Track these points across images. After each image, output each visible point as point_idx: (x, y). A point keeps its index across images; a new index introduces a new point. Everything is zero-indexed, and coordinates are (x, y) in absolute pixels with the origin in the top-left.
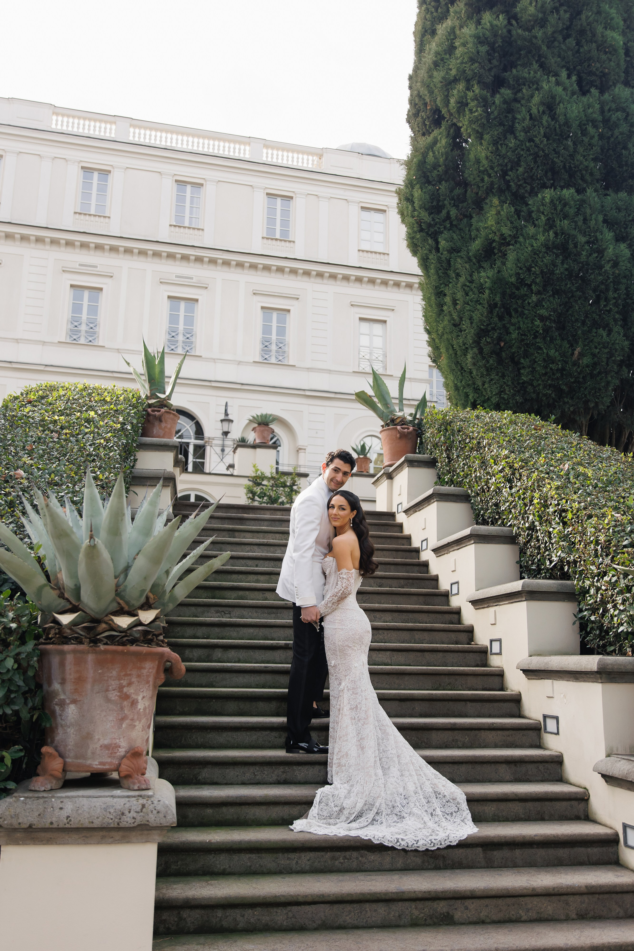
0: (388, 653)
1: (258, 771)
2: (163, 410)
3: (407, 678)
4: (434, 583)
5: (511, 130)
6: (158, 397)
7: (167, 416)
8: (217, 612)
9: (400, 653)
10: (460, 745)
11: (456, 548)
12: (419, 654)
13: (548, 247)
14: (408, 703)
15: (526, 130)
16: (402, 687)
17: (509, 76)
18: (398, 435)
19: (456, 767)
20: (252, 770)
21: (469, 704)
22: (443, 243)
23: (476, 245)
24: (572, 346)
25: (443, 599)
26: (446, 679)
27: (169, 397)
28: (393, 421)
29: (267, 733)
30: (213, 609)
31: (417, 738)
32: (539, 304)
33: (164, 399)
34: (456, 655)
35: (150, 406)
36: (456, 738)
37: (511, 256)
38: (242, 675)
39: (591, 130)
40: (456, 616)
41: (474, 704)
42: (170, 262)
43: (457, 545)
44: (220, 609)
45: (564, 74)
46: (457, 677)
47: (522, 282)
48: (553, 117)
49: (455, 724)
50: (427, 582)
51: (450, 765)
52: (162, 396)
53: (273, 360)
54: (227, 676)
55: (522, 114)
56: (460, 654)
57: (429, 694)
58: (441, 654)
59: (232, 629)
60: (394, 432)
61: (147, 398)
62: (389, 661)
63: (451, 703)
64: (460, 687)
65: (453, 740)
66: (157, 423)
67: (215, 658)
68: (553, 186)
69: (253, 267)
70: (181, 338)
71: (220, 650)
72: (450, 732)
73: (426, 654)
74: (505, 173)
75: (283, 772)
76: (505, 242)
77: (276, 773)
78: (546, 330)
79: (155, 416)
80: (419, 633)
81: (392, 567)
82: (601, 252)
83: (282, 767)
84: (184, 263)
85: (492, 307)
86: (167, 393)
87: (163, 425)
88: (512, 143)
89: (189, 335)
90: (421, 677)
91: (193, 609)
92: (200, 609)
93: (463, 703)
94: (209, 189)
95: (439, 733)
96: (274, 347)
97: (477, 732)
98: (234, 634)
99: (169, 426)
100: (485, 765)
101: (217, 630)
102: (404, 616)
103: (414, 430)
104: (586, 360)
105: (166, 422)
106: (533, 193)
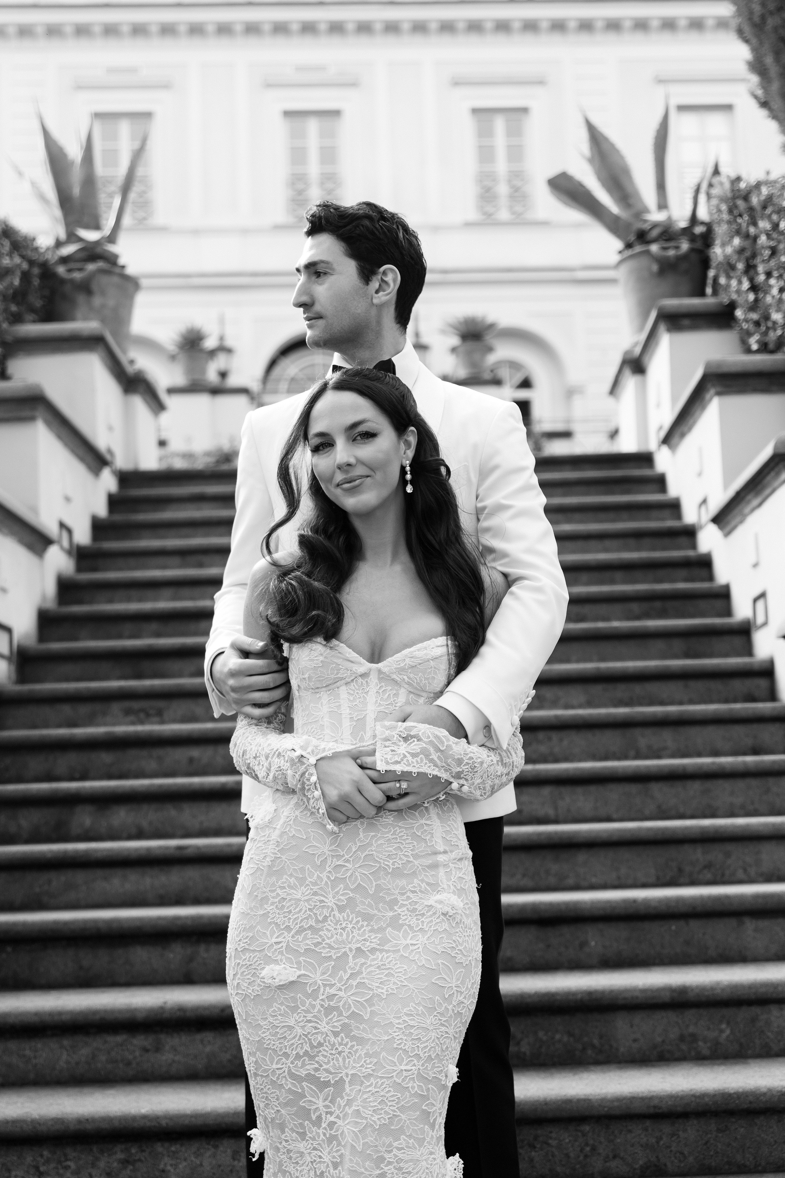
0: (546, 791)
1: (48, 1161)
2: (91, 267)
3: (582, 857)
4: (719, 604)
6: (80, 240)
7: (104, 280)
8: (128, 712)
9: (580, 790)
10: (706, 1052)
11: (755, 502)
12: (634, 788)
14: (566, 931)
16: (571, 881)
18: (655, 267)
19: (666, 1128)
20: (29, 1159)
21: (750, 925)
25: (737, 641)
26: (698, 854)
27: (112, 238)
28: (642, 237)
29: (119, 1038)
30: (116, 707)
31: (570, 1034)
33: (97, 243)
34: (741, 784)
35: (64, 260)
36: (692, 1029)
38: (119, 872)
40: (763, 683)
41: (764, 924)
42: (281, 40)
43: (757, 494)
44: (136, 705)
46: (729, 847)
49: (683, 990)
50: (703, 604)
51: (648, 1123)
52: (91, 236)
53: (504, 215)
54: (80, 877)
56: (754, 782)
57: (626, 901)
58: (696, 786)
59: (144, 753)
60: (644, 261)
61: (59, 244)
62: (551, 812)
63: (694, 924)
64: (740, 874)
65: (682, 1038)
66: (81, 299)
67: (75, 830)
71: (89, 808)
72: (672, 1016)
73: (655, 788)
75: (125, 1162)
77: (102, 1164)
79: (72, 281)
80: (649, 731)
81: (619, 575)
83: (119, 1148)
84: (308, 40)
86: (107, 231)
87: (97, 301)
89: (330, 181)
90: (625, 854)
91: (67, 709)
92: (84, 709)
93: (733, 922)
95: (638, 1018)
96: (503, 189)
97: (756, 1010)
98: (152, 765)
99: (111, 302)
100: (760, 1120)
101: (106, 757)
102: (621, 690)
103: (692, 250)
105: (103, 293)
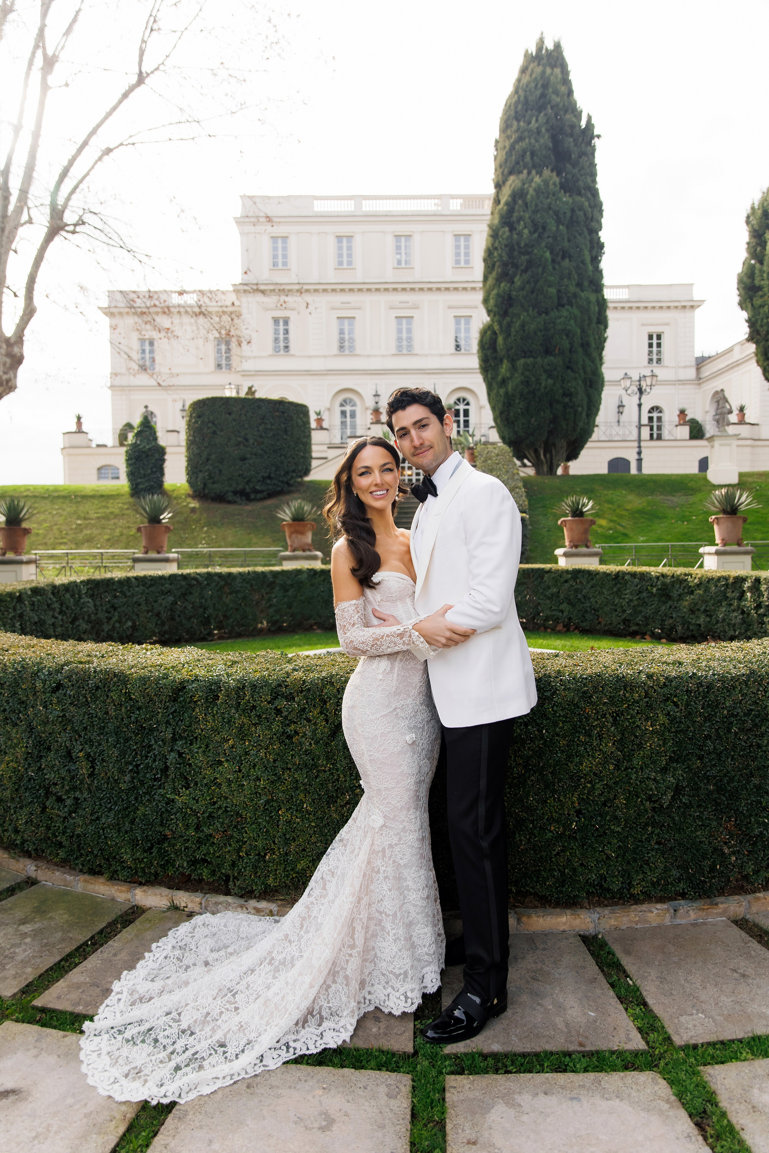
5: (510, 335)
13: (522, 383)
15: (515, 336)
17: (510, 310)
22: (489, 376)
23: (500, 378)
24: (532, 417)
32: (519, 403)
37: (510, 385)
39: (539, 333)
42: (395, 294)
45: (531, 309)
47: (513, 395)
48: (524, 331)
55: (513, 330)
68: (524, 357)
69: (447, 289)
70: (405, 343)
74: (508, 351)
76: (508, 379)
78: (522, 413)
82: (540, 384)
85: (504, 403)
88: (510, 340)
89: (409, 339)
94: (417, 238)
104: (535, 424)
106: (518, 359)
